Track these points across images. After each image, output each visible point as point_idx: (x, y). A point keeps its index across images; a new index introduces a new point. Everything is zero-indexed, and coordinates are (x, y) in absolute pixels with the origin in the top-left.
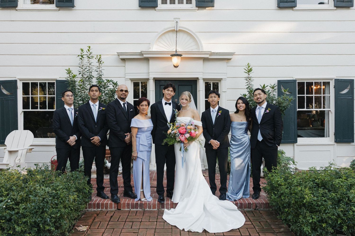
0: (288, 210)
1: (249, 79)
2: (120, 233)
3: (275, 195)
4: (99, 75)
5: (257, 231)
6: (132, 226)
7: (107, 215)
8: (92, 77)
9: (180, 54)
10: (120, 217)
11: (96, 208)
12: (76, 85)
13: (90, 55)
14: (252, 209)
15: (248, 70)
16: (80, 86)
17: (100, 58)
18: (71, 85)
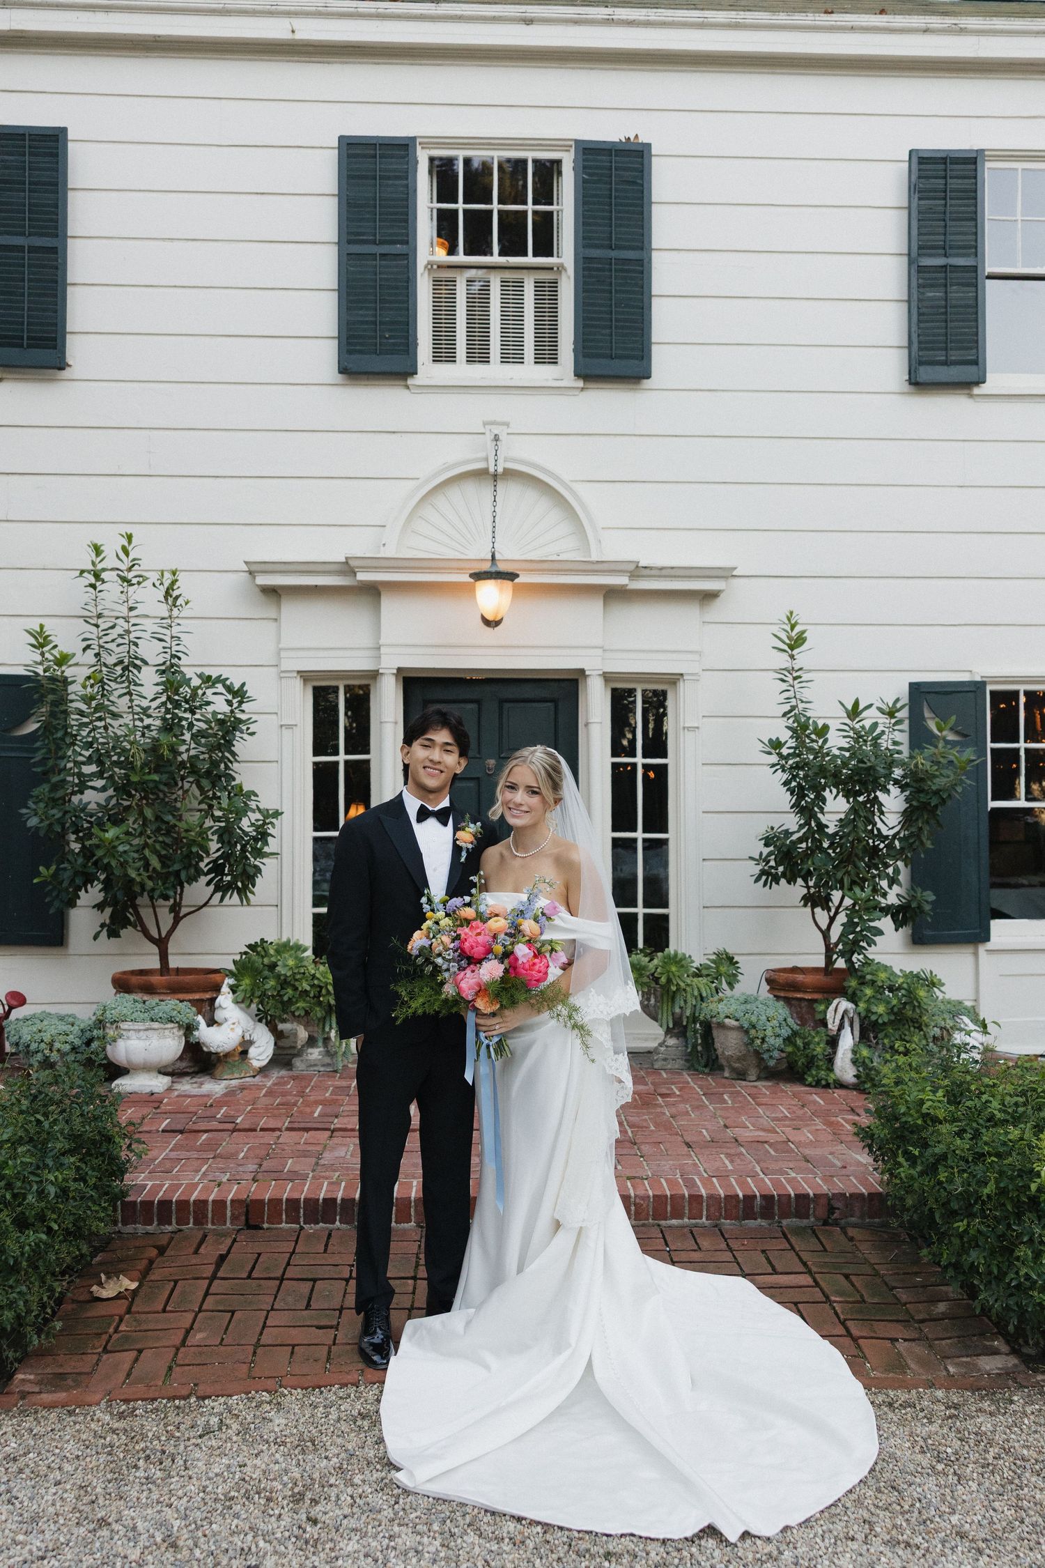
0: (968, 1225)
1: (792, 676)
2: (258, 1329)
3: (912, 1160)
4: (168, 656)
5: (836, 1313)
6: (310, 1299)
7: (202, 1250)
8: (138, 662)
9: (510, 571)
10: (261, 1260)
11: (156, 1223)
12: (72, 697)
13: (130, 569)
14: (812, 1219)
15: (788, 641)
16: (87, 700)
17: (173, 583)
18: (50, 697)
